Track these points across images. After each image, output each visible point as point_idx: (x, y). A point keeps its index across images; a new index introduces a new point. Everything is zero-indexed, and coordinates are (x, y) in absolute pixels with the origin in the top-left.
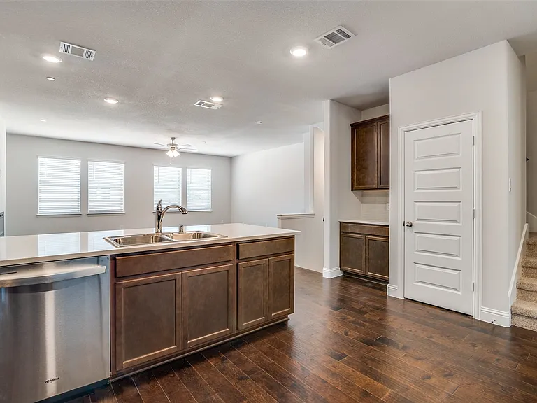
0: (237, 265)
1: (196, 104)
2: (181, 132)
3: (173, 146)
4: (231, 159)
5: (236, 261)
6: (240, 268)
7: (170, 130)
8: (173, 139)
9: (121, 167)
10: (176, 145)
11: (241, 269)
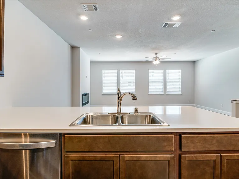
0: (180, 156)
1: (163, 27)
2: (160, 49)
3: (156, 58)
4: (194, 62)
5: (178, 152)
6: (182, 161)
7: (153, 49)
8: (156, 54)
9: (133, 72)
10: (158, 57)
11: (185, 162)
